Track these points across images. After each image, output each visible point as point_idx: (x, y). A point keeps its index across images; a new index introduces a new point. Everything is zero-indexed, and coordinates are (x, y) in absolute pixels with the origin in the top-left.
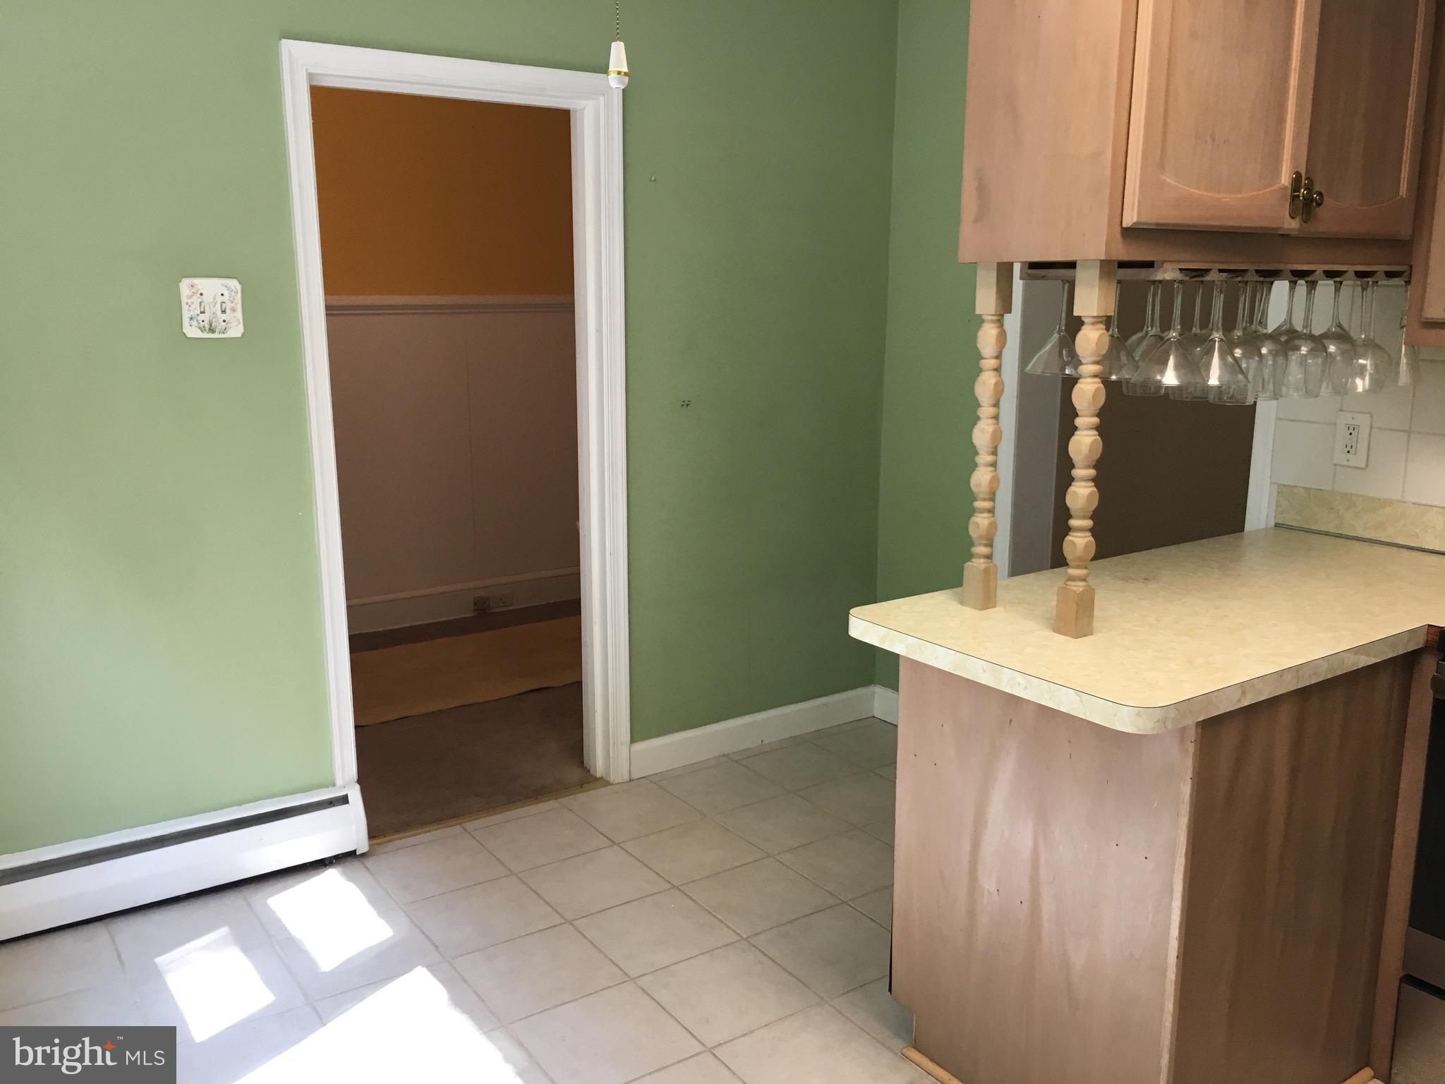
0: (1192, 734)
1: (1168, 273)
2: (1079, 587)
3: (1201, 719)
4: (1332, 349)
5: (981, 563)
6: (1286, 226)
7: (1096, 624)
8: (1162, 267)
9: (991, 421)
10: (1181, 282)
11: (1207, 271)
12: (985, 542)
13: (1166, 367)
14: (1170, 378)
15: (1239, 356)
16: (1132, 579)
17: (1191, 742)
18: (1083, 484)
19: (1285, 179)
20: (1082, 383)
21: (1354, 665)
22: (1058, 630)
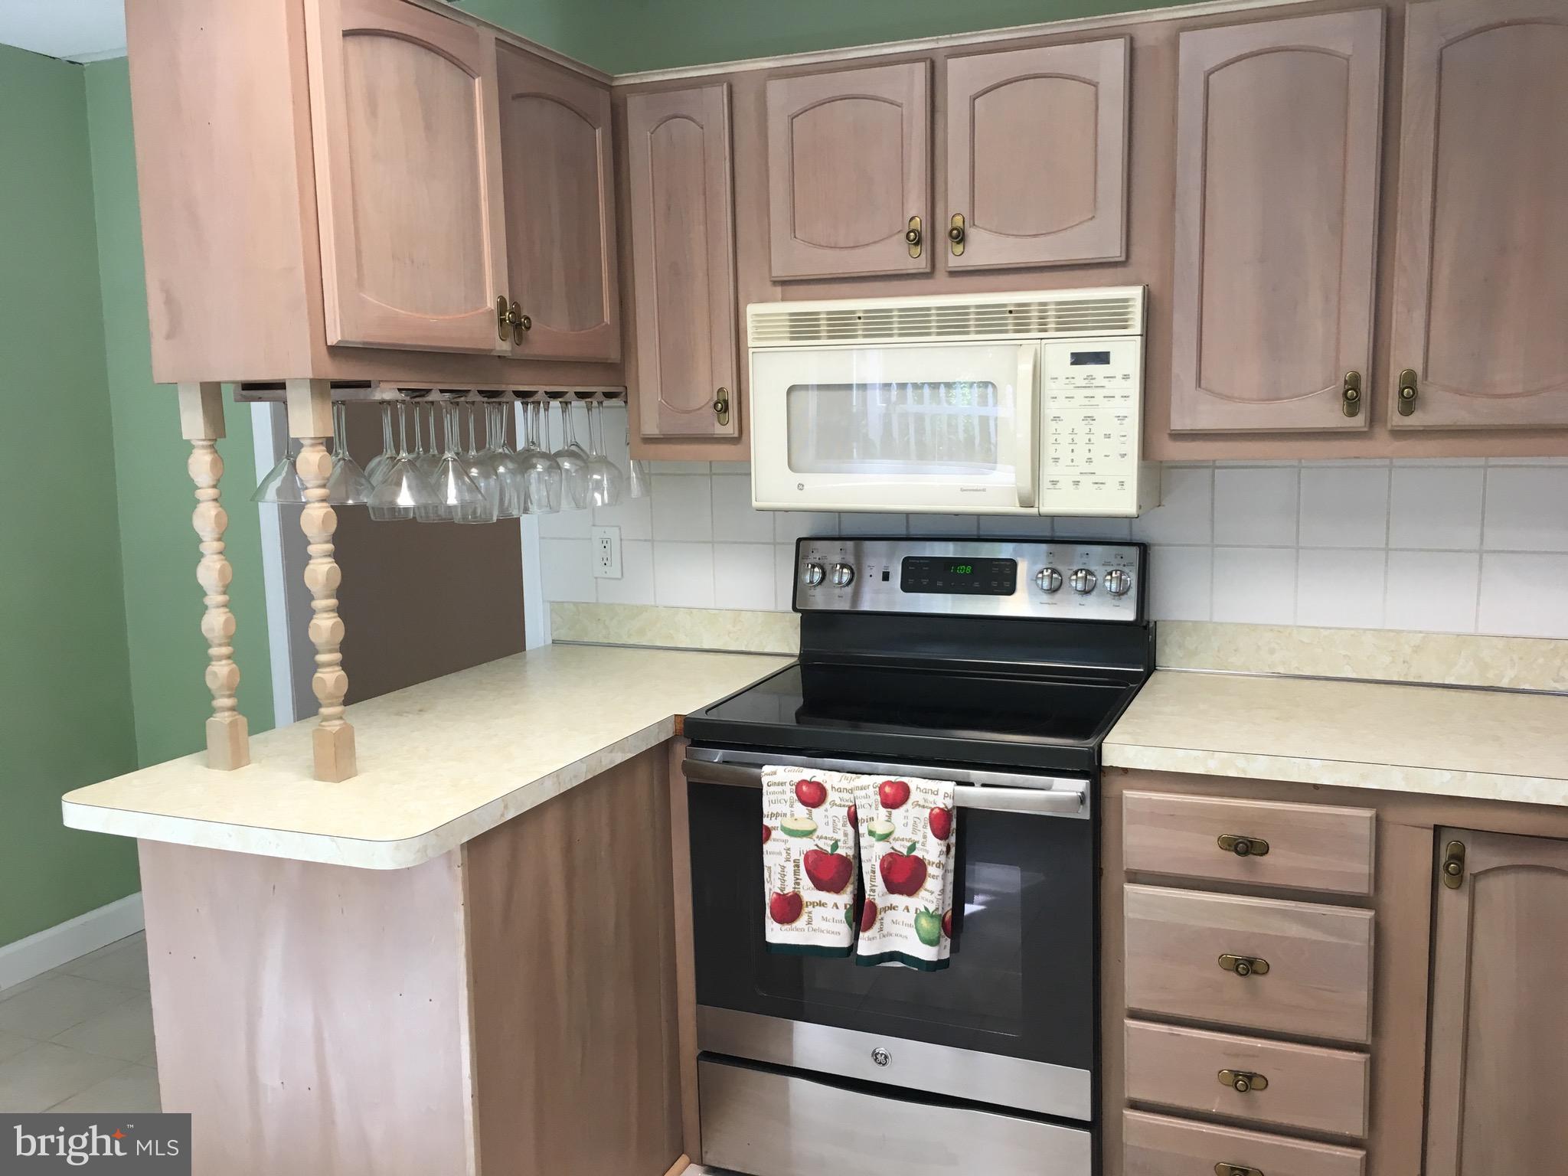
0: (458, 857)
1: (386, 393)
2: (335, 726)
3: (465, 839)
4: (567, 465)
5: (225, 717)
6: (498, 348)
7: (359, 764)
8: (379, 387)
9: (216, 557)
10: (403, 402)
11: (428, 391)
12: (228, 693)
13: (400, 490)
14: (405, 499)
15: (476, 475)
16: (407, 712)
17: (459, 867)
18: (325, 615)
19: (491, 303)
20: (308, 508)
21: (611, 763)
22: (319, 776)
